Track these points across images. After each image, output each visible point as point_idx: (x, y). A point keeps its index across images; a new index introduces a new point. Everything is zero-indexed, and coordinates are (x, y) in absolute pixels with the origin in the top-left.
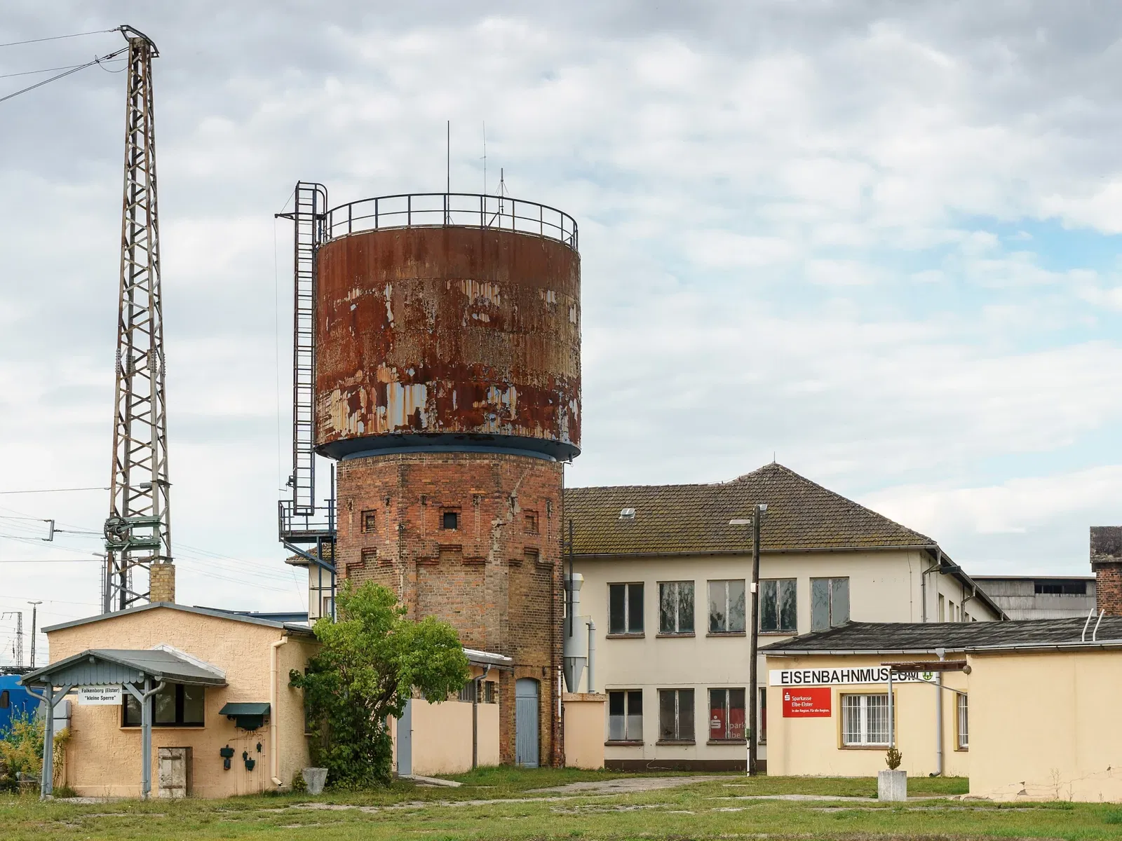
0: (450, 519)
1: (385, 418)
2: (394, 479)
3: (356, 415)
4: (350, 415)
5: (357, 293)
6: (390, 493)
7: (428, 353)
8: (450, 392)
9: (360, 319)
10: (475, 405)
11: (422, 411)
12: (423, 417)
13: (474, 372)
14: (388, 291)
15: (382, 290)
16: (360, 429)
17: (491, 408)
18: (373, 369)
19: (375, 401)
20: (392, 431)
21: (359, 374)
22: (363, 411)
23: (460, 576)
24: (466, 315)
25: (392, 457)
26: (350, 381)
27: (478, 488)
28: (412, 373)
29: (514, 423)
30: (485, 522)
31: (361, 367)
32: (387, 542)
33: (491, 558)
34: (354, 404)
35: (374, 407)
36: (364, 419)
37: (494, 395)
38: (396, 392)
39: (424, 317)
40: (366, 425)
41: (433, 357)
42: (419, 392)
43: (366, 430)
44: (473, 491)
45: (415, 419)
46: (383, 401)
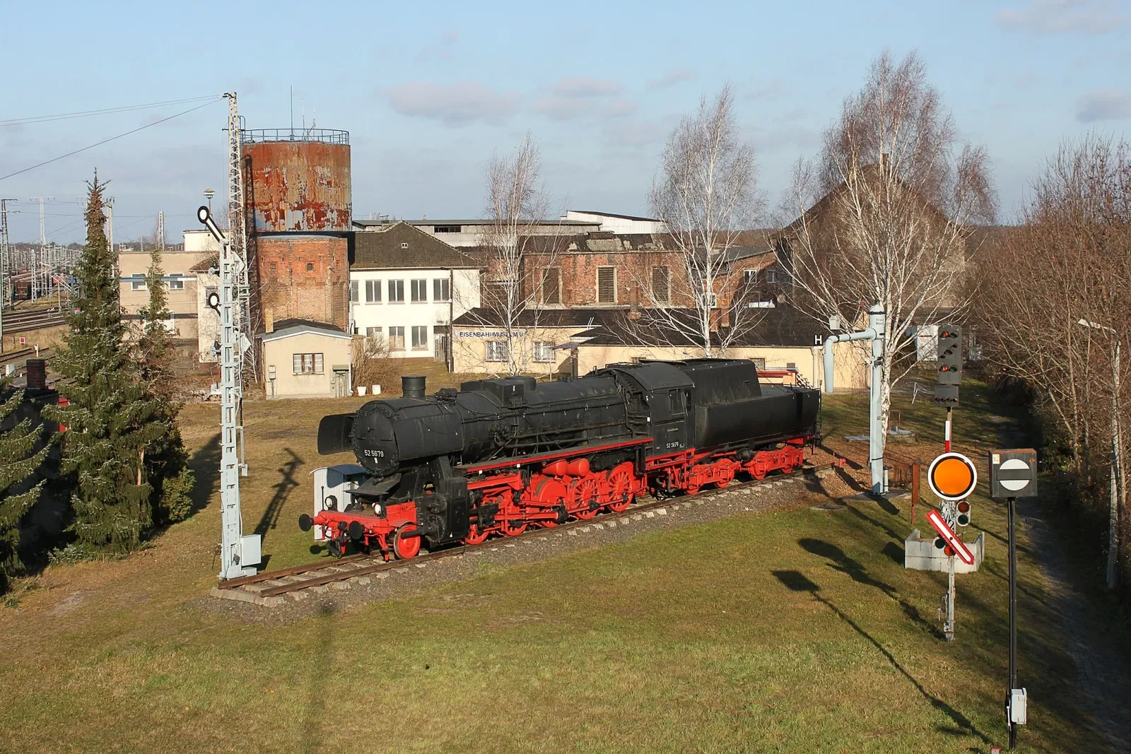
0: (310, 267)
1: (284, 224)
2: (286, 250)
6: (284, 255)
7: (303, 197)
8: (312, 214)
10: (322, 219)
11: (301, 222)
12: (301, 224)
13: (322, 205)
15: (281, 169)
17: (328, 220)
19: (279, 217)
20: (287, 230)
22: (273, 221)
23: (314, 290)
24: (318, 181)
27: (321, 253)
28: (296, 206)
29: (336, 226)
30: (324, 268)
31: (271, 202)
32: (284, 276)
33: (327, 283)
35: (278, 220)
37: (329, 215)
38: (289, 213)
41: (305, 199)
42: (299, 214)
43: (275, 229)
44: (319, 254)
45: (298, 224)
46: (283, 217)
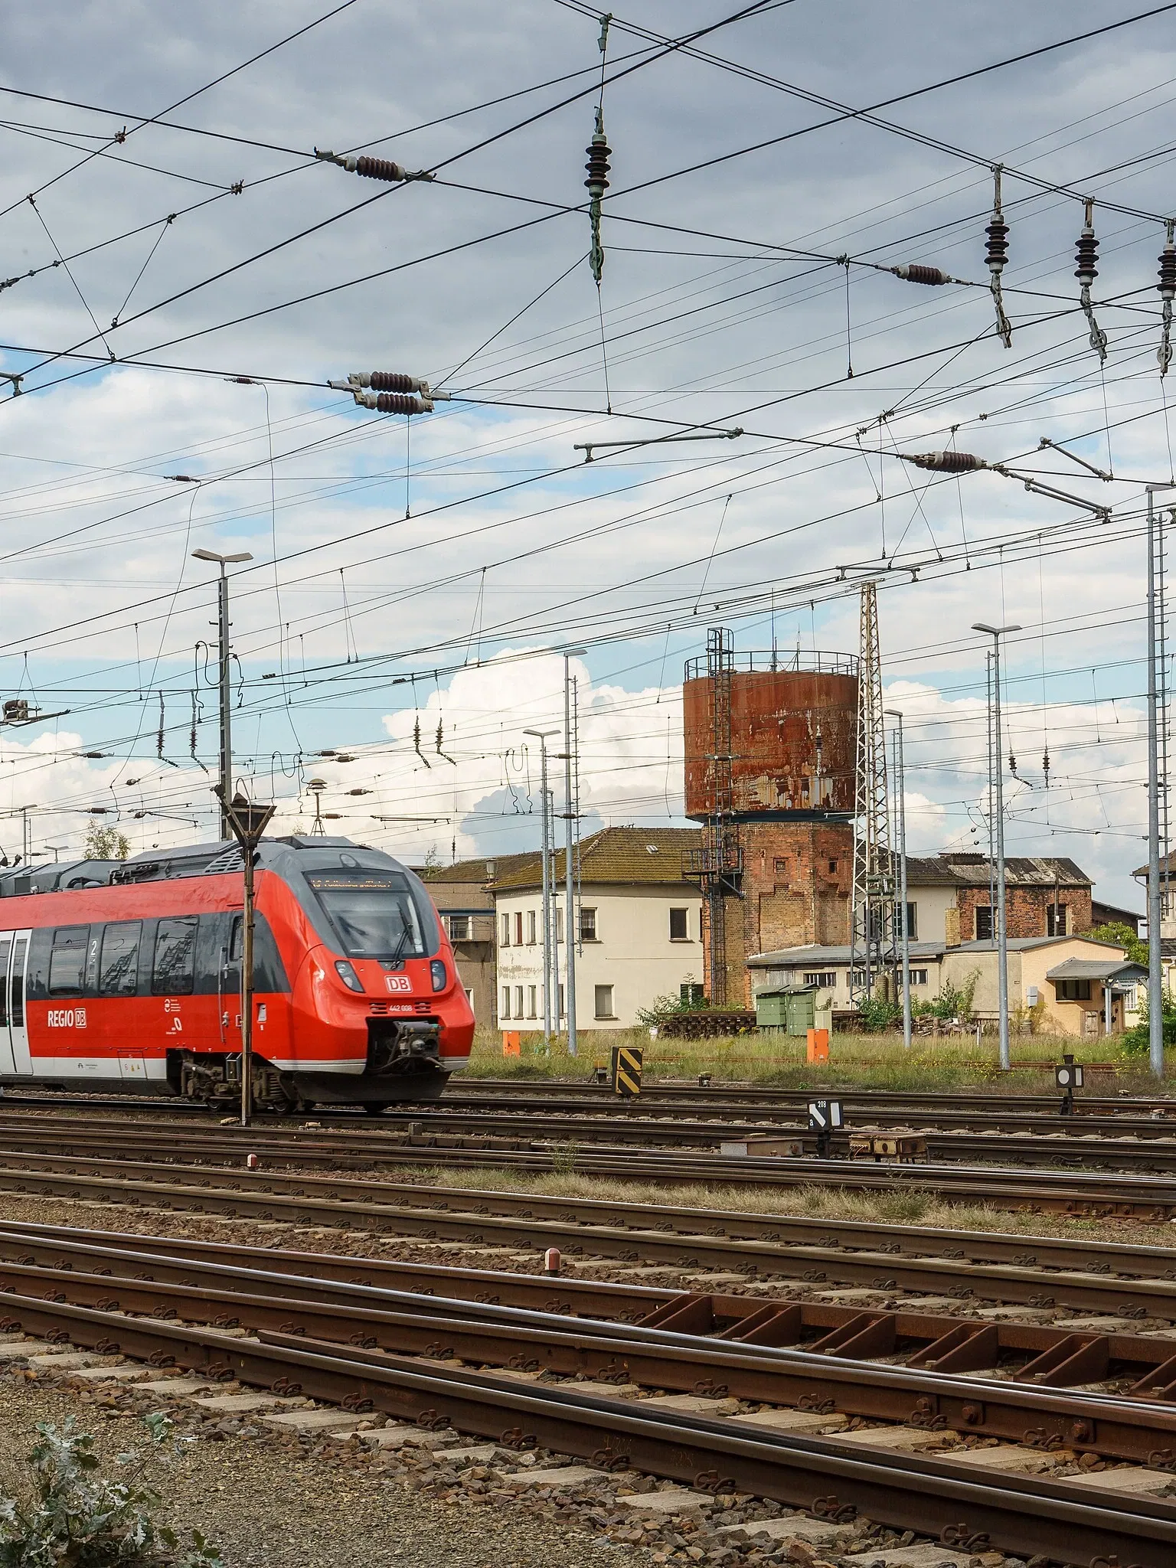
0: (832, 866)
1: (808, 799)
2: (806, 839)
3: (785, 795)
4: (779, 795)
5: (784, 713)
6: (801, 848)
7: (833, 758)
8: (843, 784)
9: (787, 731)
11: (830, 795)
14: (809, 715)
15: (804, 714)
16: (789, 804)
18: (799, 766)
19: (799, 787)
20: (809, 808)
21: (787, 767)
22: (790, 793)
23: (837, 904)
25: (802, 824)
26: (779, 772)
27: (845, 846)
28: (824, 770)
31: (789, 763)
32: (799, 880)
34: (783, 789)
35: (800, 791)
36: (791, 798)
38: (815, 784)
39: (831, 734)
40: (793, 802)
41: (835, 760)
42: (829, 783)
43: (793, 806)
45: (826, 801)
46: (806, 787)
